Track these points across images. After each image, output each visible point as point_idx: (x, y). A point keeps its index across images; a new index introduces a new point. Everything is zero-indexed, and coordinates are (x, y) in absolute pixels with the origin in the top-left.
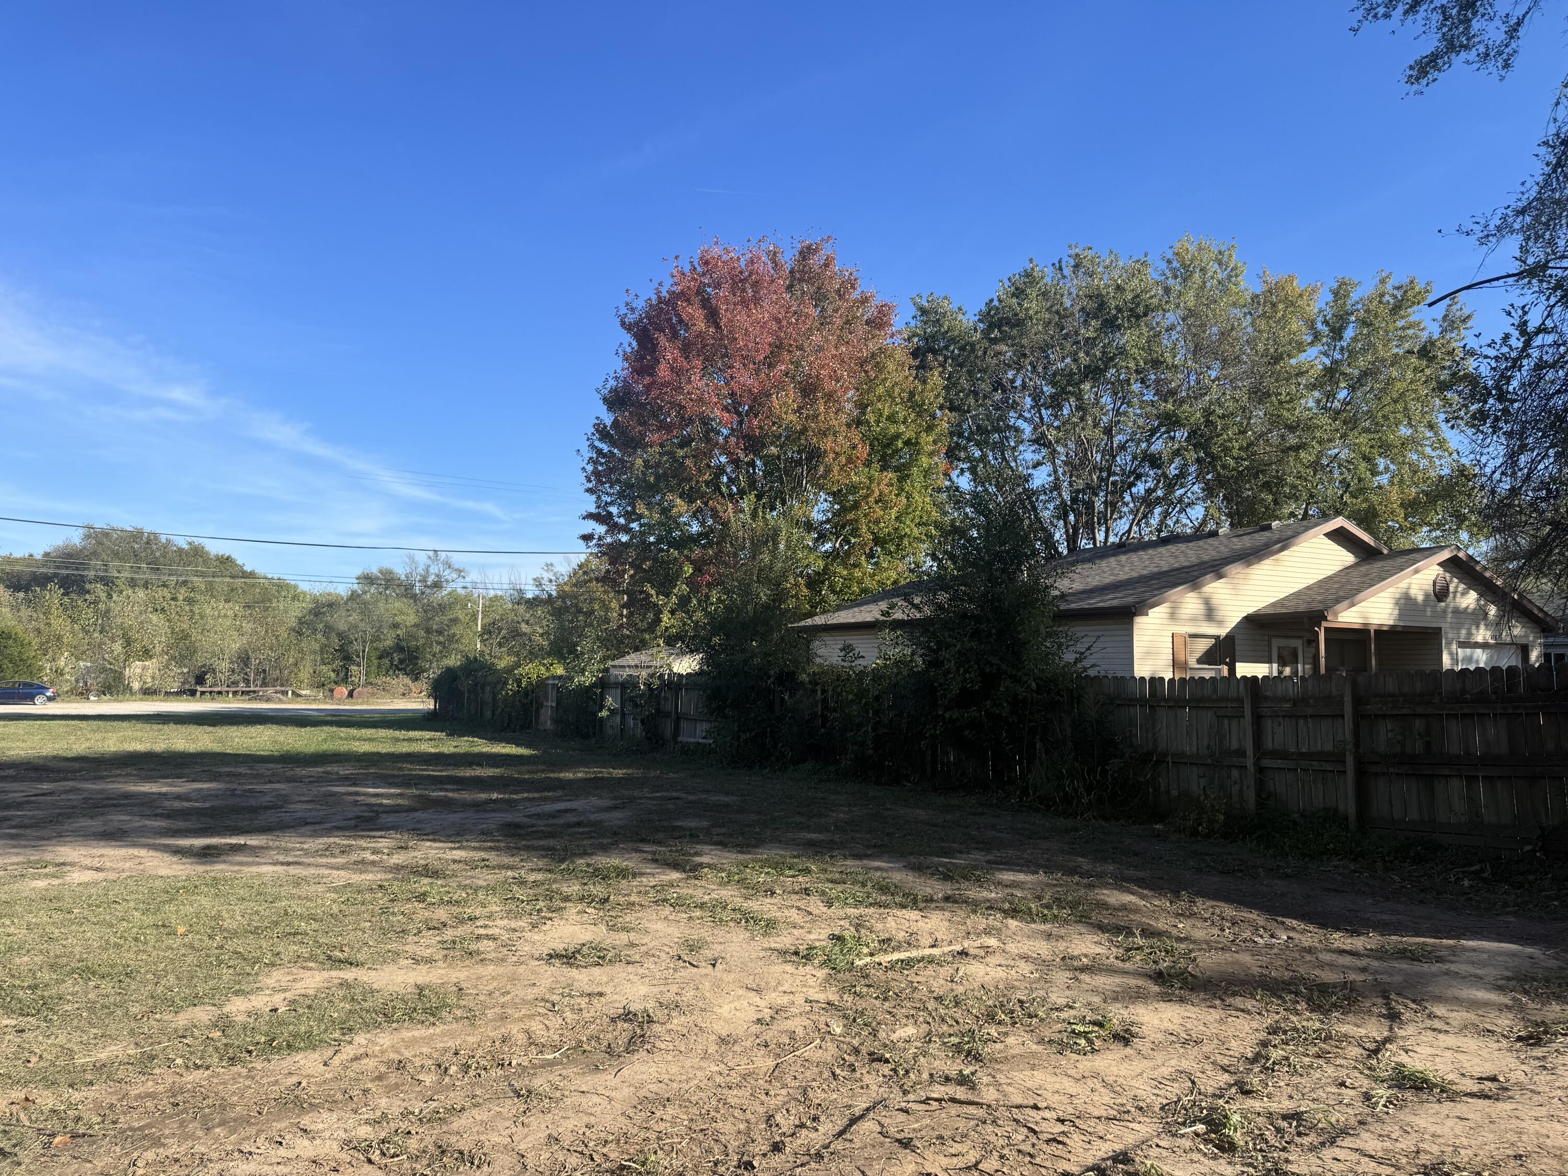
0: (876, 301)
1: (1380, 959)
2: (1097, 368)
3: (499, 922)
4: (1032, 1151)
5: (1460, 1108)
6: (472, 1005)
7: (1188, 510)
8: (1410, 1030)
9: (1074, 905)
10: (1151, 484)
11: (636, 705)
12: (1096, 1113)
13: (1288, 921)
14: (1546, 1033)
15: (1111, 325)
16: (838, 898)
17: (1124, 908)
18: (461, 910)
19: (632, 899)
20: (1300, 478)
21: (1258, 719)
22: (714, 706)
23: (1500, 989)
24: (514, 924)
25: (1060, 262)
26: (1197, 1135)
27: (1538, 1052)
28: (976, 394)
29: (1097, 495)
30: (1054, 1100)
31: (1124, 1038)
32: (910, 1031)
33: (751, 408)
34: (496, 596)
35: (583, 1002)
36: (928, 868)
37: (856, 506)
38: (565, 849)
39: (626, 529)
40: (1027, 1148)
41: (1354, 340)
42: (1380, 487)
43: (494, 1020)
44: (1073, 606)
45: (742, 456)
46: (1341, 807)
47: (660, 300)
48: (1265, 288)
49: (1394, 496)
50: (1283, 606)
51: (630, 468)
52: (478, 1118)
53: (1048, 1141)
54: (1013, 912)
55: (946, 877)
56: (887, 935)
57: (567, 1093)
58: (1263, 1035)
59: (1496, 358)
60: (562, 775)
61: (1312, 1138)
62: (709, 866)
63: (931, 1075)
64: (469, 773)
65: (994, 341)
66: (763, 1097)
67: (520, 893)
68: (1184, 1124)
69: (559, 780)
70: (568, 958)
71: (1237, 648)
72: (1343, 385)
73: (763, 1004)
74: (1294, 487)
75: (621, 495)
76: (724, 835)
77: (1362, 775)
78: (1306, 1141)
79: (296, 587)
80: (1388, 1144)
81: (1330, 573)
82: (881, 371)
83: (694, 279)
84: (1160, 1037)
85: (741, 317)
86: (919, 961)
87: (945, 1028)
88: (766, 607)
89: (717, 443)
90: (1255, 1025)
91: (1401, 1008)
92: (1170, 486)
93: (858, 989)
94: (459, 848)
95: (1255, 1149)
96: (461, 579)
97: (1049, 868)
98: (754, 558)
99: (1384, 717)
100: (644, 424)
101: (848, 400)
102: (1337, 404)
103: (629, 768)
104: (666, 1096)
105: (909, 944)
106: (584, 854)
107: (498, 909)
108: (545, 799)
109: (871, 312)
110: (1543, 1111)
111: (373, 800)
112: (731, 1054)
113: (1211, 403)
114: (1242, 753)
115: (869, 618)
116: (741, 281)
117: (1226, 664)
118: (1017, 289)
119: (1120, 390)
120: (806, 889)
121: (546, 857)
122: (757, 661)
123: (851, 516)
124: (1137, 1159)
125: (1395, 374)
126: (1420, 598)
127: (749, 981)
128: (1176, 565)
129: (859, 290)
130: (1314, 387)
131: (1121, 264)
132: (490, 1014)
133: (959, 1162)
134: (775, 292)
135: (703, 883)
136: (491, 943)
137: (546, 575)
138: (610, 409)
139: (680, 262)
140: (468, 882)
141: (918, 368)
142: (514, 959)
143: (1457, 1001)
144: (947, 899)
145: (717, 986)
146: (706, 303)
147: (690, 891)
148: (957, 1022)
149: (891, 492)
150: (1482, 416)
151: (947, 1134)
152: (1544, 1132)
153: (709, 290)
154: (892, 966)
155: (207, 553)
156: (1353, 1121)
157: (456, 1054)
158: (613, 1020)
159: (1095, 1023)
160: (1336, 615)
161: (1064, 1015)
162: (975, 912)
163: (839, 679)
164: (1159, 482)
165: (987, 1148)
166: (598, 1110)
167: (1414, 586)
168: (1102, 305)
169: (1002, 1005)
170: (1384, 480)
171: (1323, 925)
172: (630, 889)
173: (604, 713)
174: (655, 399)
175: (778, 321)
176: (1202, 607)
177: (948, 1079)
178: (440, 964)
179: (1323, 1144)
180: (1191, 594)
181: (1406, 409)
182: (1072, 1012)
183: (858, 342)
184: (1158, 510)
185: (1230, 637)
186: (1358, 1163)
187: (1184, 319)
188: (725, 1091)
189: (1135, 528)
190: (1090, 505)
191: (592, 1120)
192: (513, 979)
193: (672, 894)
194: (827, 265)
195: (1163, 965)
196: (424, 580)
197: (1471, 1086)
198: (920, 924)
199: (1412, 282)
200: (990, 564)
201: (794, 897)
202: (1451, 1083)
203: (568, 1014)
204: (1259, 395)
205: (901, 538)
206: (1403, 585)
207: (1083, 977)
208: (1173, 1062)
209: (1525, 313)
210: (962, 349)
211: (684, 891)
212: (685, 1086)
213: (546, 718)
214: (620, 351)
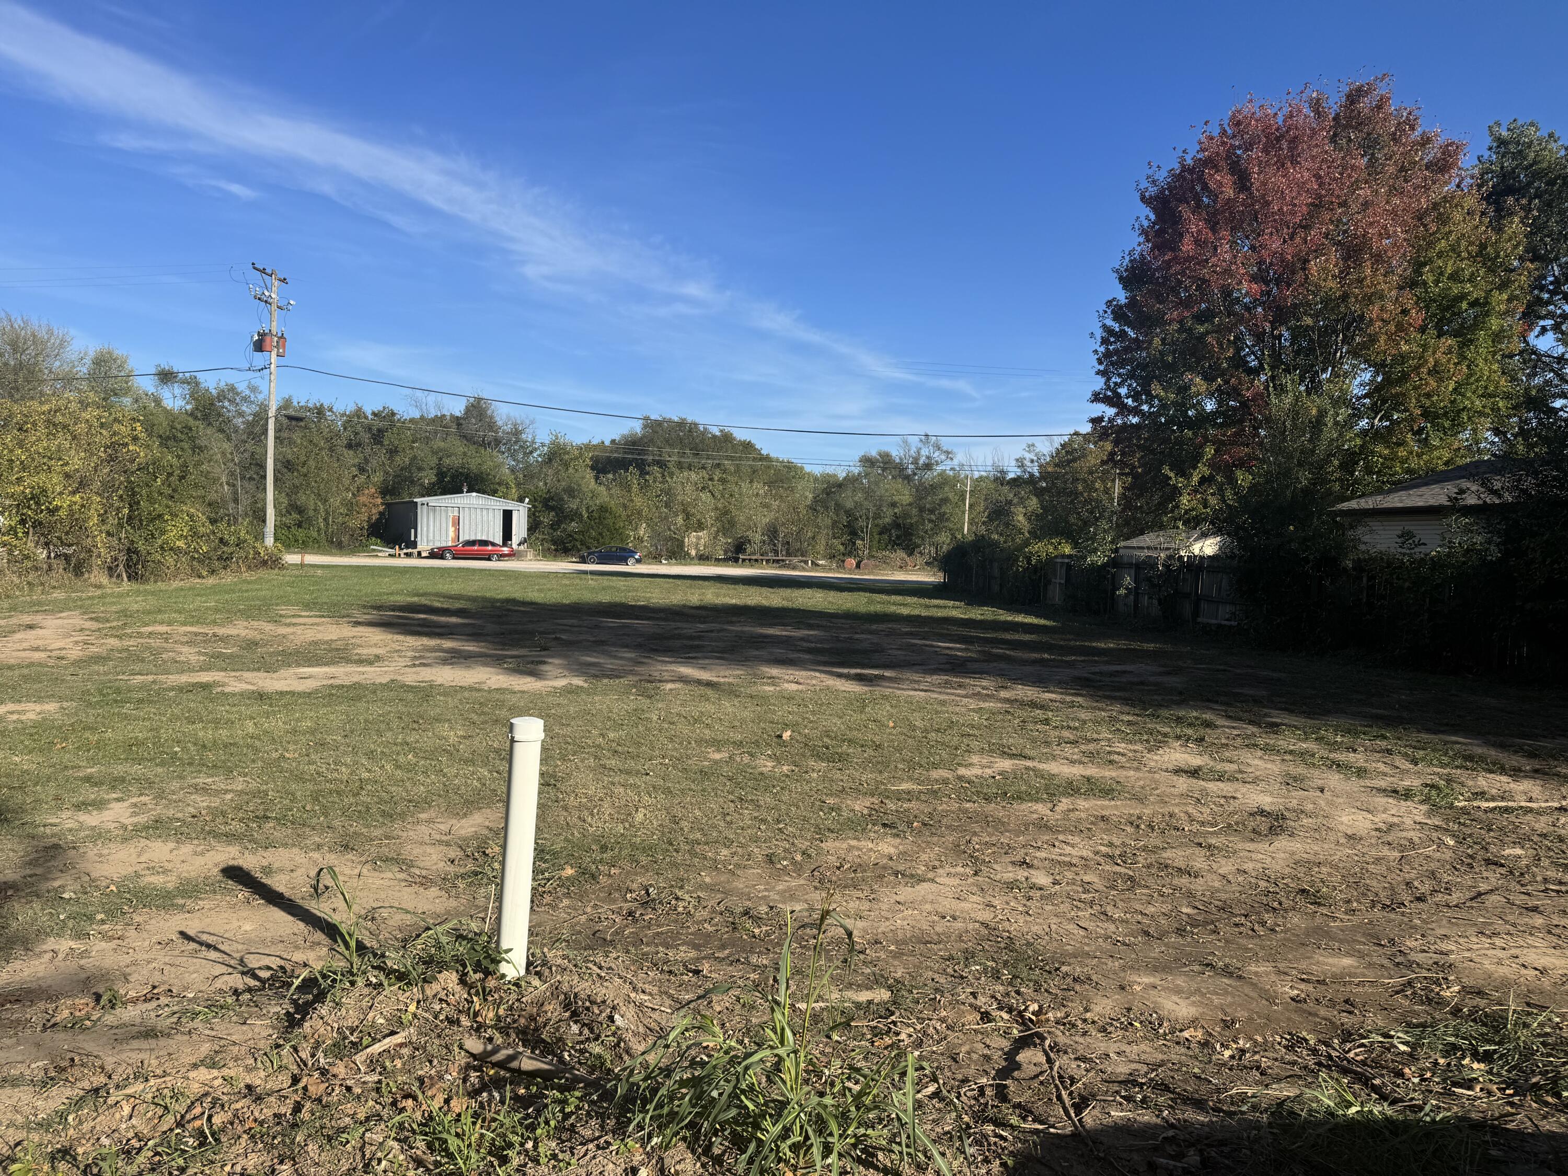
0: (1441, 141)
3: (1119, 745)
6: (1133, 792)
11: (1152, 585)
16: (1422, 759)
18: (1081, 733)
19: (1224, 741)
22: (1244, 589)
24: (1131, 747)
32: (1520, 851)
34: (981, 477)
35: (1221, 801)
37: (1405, 377)
38: (1141, 701)
39: (1136, 411)
43: (1156, 803)
47: (1184, 168)
51: (1148, 348)
52: (1179, 854)
55: (1532, 755)
56: (1480, 790)
62: (1283, 725)
64: (1008, 636)
66: (1398, 872)
67: (1121, 727)
69: (1096, 648)
70: (1192, 773)
73: (1376, 820)
75: (1132, 375)
79: (802, 468)
82: (1444, 223)
83: (1223, 143)
85: (1276, 179)
86: (1517, 809)
87: (1552, 854)
88: (1305, 491)
89: (1242, 316)
93: (1462, 821)
94: (1047, 691)
96: (949, 462)
100: (1162, 301)
103: (1157, 643)
104: (1317, 861)
105: (1504, 798)
106: (1161, 706)
107: (1111, 736)
108: (1096, 662)
109: (1432, 153)
111: (948, 652)
112: (1360, 845)
115: (1428, 502)
116: (1277, 138)
120: (1387, 750)
121: (1126, 704)
122: (1294, 545)
123: (1396, 389)
127: (1358, 804)
129: (1419, 131)
132: (1150, 799)
134: (1317, 146)
135: (1283, 737)
136: (1121, 757)
137: (1029, 456)
138: (1125, 288)
139: (1208, 128)
141: (1492, 215)
142: (1147, 769)
144: (1536, 771)
145: (1332, 804)
146: (1235, 167)
147: (1275, 742)
149: (1449, 361)
153: (1239, 152)
154: (1491, 810)
155: (734, 439)
157: (1139, 818)
158: (1251, 814)
163: (1390, 565)
172: (1219, 735)
173: (1122, 592)
174: (1177, 273)
175: (1318, 177)
178: (1091, 765)
183: (1416, 191)
188: (1364, 865)
192: (1154, 781)
193: (1259, 742)
194: (1379, 108)
196: (915, 461)
198: (1512, 785)
201: (1377, 754)
203: (1214, 807)
205: (1459, 411)
211: (1269, 741)
212: (1330, 858)
213: (1056, 594)
214: (1137, 226)
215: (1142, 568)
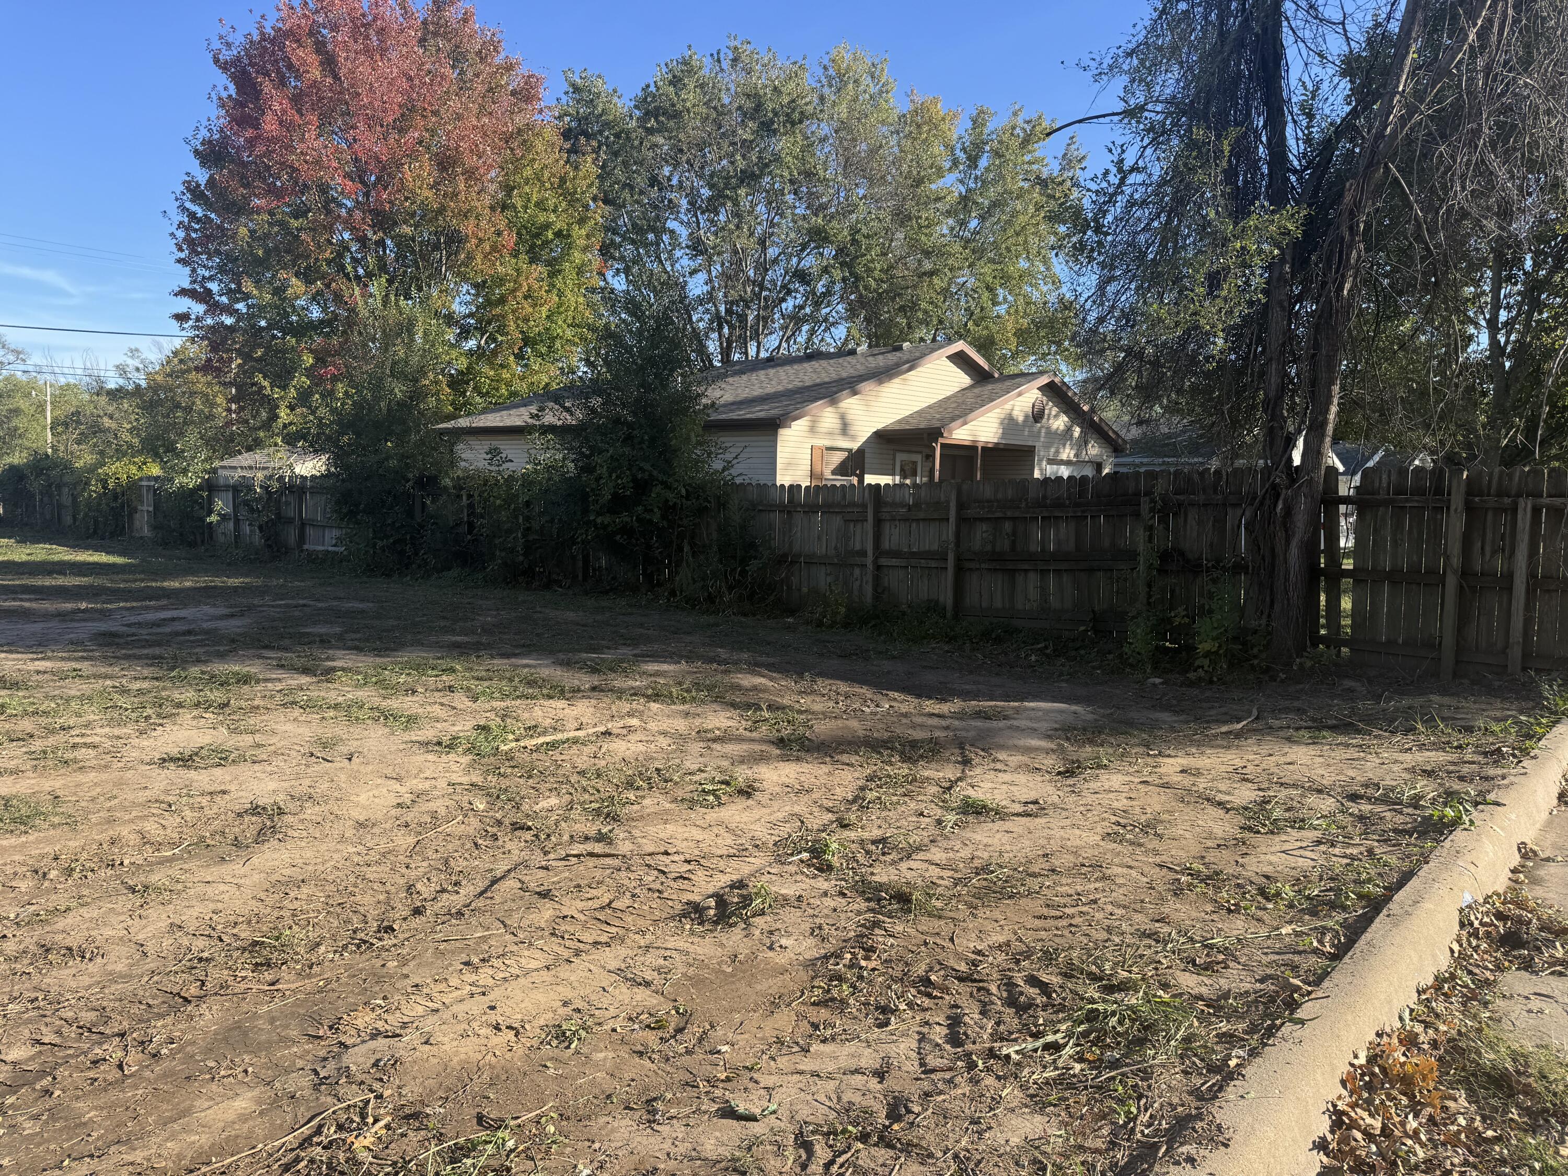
0: (523, 70)
1: (961, 719)
2: (753, 174)
3: (98, 730)
4: (660, 888)
5: (1008, 825)
6: (71, 811)
7: (832, 329)
8: (978, 771)
9: (710, 688)
10: (799, 301)
11: (252, 510)
12: (719, 852)
13: (891, 693)
14: (1078, 767)
15: (767, 128)
16: (484, 693)
17: (755, 688)
18: (50, 720)
19: (256, 703)
20: (932, 303)
21: (878, 522)
22: (345, 511)
23: (1049, 737)
24: (116, 731)
25: (718, 53)
26: (802, 861)
27: (1070, 781)
28: (632, 188)
29: (749, 308)
30: (681, 846)
31: (747, 792)
32: (553, 801)
33: (379, 179)
34: (68, 385)
35: (204, 801)
36: (576, 663)
37: (502, 300)
38: (175, 657)
39: (231, 312)
40: (657, 886)
41: (987, 169)
42: (998, 317)
43: (100, 824)
44: (724, 416)
45: (370, 234)
46: (942, 599)
47: (263, 37)
48: (912, 107)
49: (1010, 326)
50: (908, 423)
51: (233, 238)
52: (87, 916)
53: (675, 879)
54: (656, 697)
55: (594, 670)
56: (533, 723)
57: (188, 885)
58: (861, 783)
59: (1097, 192)
60: (166, 584)
61: (894, 856)
62: (343, 669)
63: (572, 837)
64: (48, 582)
65: (650, 131)
66: (404, 870)
67: (121, 701)
68: (792, 855)
69: (163, 588)
70: (185, 761)
71: (866, 461)
72: (973, 215)
73: (404, 791)
74: (926, 312)
75: (222, 269)
76: (359, 640)
77: (960, 570)
78: (888, 858)
80: (951, 855)
81: (949, 394)
82: (529, 150)
83: (305, 15)
84: (778, 789)
85: (364, 70)
86: (564, 743)
87: (587, 796)
88: (402, 404)
89: (339, 216)
90: (856, 775)
91: (973, 756)
92: (817, 305)
93: (502, 770)
94: (43, 659)
95: (848, 868)
96: (20, 362)
97: (689, 659)
98: (386, 350)
99: (982, 520)
100: (247, 186)
101: (492, 181)
102: (967, 234)
103: (247, 576)
104: (301, 878)
105: (555, 729)
106: (199, 661)
107: (97, 718)
108: (147, 608)
109: (515, 82)
110: (1068, 822)
112: (369, 836)
113: (857, 222)
114: (863, 553)
115: (519, 422)
116: (363, 25)
117: (857, 475)
118: (674, 77)
119: (774, 199)
120: (450, 687)
121: (151, 665)
122: (393, 463)
123: (498, 311)
124: (751, 884)
125: (1019, 207)
126: (1021, 419)
127: (389, 771)
128: (818, 381)
129: (503, 55)
130: (948, 213)
131: (779, 64)
132: (94, 818)
133: (596, 904)
134: (405, 45)
135: (336, 686)
136: (90, 751)
137: (132, 363)
138: (203, 164)
140: (56, 692)
141: (569, 152)
142: (120, 765)
143: (1016, 748)
144: (594, 689)
145: (354, 777)
146: (320, 47)
147: (322, 694)
148: (598, 791)
149: (541, 287)
150: (1080, 247)
151: (583, 883)
152: (1067, 836)
153: (325, 32)
154: (537, 749)
156: (926, 841)
157: (56, 858)
158: (239, 815)
159: (722, 783)
160: (951, 432)
161: (696, 778)
162: (620, 698)
163: (486, 483)
164: (807, 299)
165: (621, 890)
166: (226, 897)
167: (1016, 408)
168: (759, 107)
169: (641, 774)
170: (1002, 309)
171: (919, 696)
172: (255, 694)
173: (214, 518)
174: (261, 157)
175: (410, 79)
176: (838, 421)
177: (587, 838)
178: (30, 774)
179: (901, 859)
180: (830, 409)
181: (1026, 242)
182: (704, 775)
183: (503, 114)
184: (805, 328)
185: (861, 451)
186: (927, 870)
187: (836, 132)
188: (364, 869)
189: (784, 345)
190: (743, 318)
191: (220, 906)
192: (120, 784)
193: (301, 697)
194: (465, 21)
195: (784, 733)
197: (1018, 808)
198: (566, 711)
199: (1040, 117)
200: (642, 368)
201: (437, 694)
202: (1004, 807)
203: (188, 813)
204: (902, 217)
205: (553, 339)
206: (1008, 406)
207: (714, 746)
208: (787, 808)
209: (1123, 151)
210: (617, 136)
211: (315, 694)
212: (320, 868)
213: (142, 524)
214: (213, 95)
215: (240, 489)
